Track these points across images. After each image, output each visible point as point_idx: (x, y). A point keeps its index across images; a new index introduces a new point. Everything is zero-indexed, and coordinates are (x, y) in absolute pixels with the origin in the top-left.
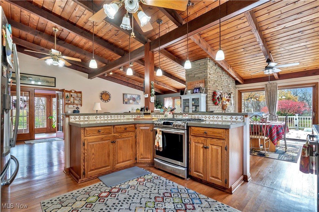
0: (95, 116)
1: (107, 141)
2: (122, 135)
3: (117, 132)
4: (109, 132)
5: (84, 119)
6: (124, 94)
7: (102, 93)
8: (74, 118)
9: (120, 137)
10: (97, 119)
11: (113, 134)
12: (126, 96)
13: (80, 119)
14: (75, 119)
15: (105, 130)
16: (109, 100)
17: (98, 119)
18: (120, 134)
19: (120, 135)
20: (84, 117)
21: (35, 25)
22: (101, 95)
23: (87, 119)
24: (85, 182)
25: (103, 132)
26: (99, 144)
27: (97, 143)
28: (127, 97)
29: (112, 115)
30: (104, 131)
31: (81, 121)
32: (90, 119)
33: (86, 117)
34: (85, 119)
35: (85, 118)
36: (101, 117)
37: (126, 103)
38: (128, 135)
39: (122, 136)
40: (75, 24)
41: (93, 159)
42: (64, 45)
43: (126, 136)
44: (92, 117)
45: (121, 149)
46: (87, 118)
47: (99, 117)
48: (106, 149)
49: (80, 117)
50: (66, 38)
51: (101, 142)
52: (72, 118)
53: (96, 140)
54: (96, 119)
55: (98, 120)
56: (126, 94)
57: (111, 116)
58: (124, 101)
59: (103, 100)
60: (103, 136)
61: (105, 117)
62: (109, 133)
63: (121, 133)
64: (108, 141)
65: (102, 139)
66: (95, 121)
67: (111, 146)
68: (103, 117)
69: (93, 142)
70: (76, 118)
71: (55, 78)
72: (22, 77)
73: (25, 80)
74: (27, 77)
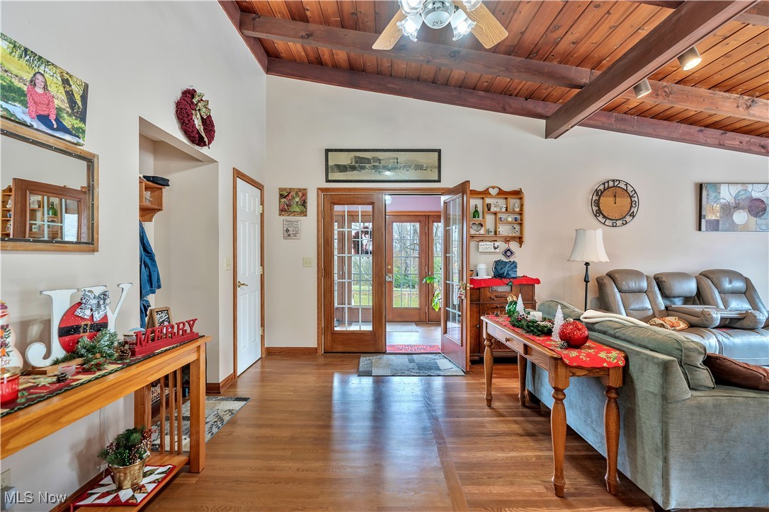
6: (700, 187)
7: (602, 188)
12: (713, 195)
16: (628, 219)
22: (595, 198)
28: (717, 199)
37: (715, 226)
56: (715, 186)
58: (700, 216)
59: (604, 217)
71: (439, 151)
72: (356, 162)
73: (363, 168)
74: (368, 161)
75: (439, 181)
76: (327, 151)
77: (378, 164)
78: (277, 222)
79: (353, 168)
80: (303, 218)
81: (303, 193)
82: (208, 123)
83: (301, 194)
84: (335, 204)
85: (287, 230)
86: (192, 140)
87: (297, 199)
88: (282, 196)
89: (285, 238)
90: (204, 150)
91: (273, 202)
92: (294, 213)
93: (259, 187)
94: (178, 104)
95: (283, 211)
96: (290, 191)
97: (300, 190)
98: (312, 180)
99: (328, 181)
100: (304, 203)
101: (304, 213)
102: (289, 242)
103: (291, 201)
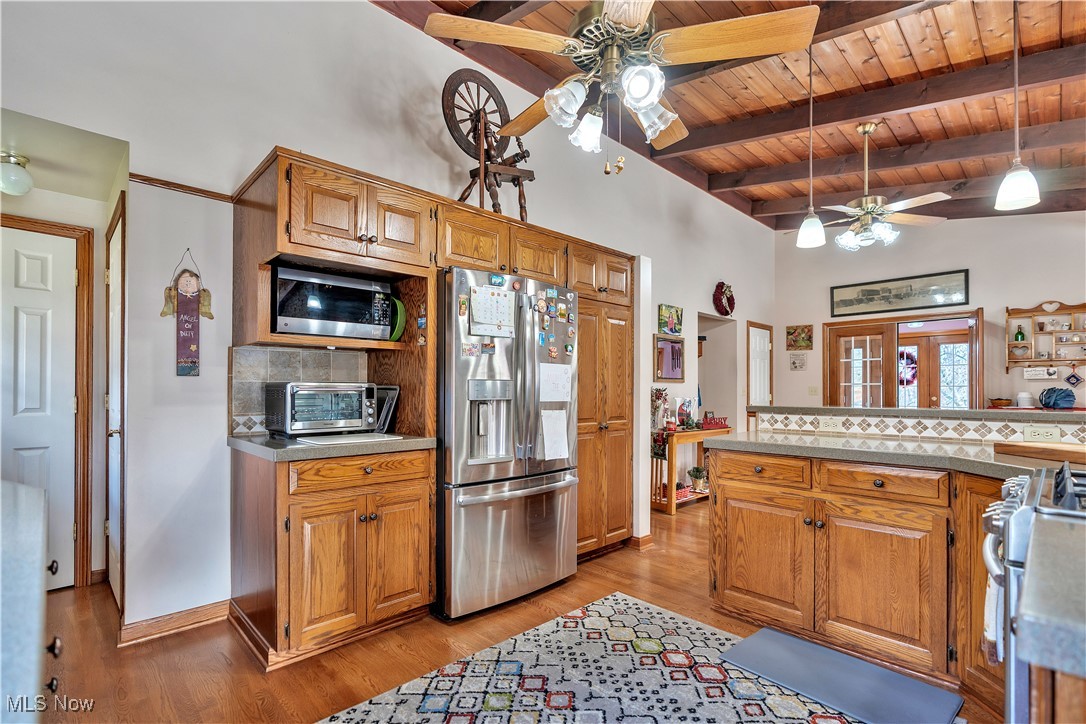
0: (844, 419)
1: (788, 514)
2: (859, 507)
3: (834, 489)
4: (796, 479)
5: (800, 426)
8: (769, 421)
9: (848, 511)
10: (848, 428)
11: (816, 493)
13: (786, 425)
14: (772, 425)
15: (779, 471)
17: (856, 429)
18: (854, 501)
19: (848, 506)
20: (801, 419)
21: (823, 148)
23: (811, 428)
24: (726, 615)
25: (772, 474)
26: (760, 512)
27: (755, 507)
29: (904, 417)
30: (778, 474)
31: (790, 432)
32: (822, 428)
33: (809, 418)
34: (805, 428)
35: (805, 423)
36: (869, 425)
38: (898, 516)
39: (858, 511)
40: (890, 83)
41: (739, 555)
42: (926, 153)
43: (881, 516)
44: (830, 422)
45: (853, 562)
46: (812, 423)
47: (859, 425)
48: (786, 541)
49: (786, 418)
50: (919, 133)
51: (767, 510)
52: (763, 421)
53: (748, 497)
54: (844, 430)
55: (854, 436)
57: (919, 423)
60: (778, 490)
61: (887, 427)
62: (795, 485)
63: (860, 500)
64: (796, 513)
65: (771, 499)
66: (839, 435)
67: (806, 536)
68: (877, 426)
69: (741, 500)
70: (776, 421)
71: (966, 272)
72: (864, 295)
73: (872, 300)
74: (876, 292)
75: (967, 303)
76: (832, 289)
77: (887, 294)
78: (784, 356)
79: (860, 301)
80: (809, 351)
81: (809, 329)
82: (731, 301)
83: (806, 330)
84: (840, 336)
85: (794, 363)
86: (722, 314)
87: (803, 335)
88: (789, 333)
89: (792, 369)
90: (728, 317)
91: (781, 338)
92: (800, 348)
93: (769, 328)
94: (714, 296)
95: (790, 346)
96: (796, 329)
97: (806, 327)
98: (817, 316)
99: (833, 316)
100: (810, 338)
101: (810, 347)
102: (795, 372)
103: (799, 338)
